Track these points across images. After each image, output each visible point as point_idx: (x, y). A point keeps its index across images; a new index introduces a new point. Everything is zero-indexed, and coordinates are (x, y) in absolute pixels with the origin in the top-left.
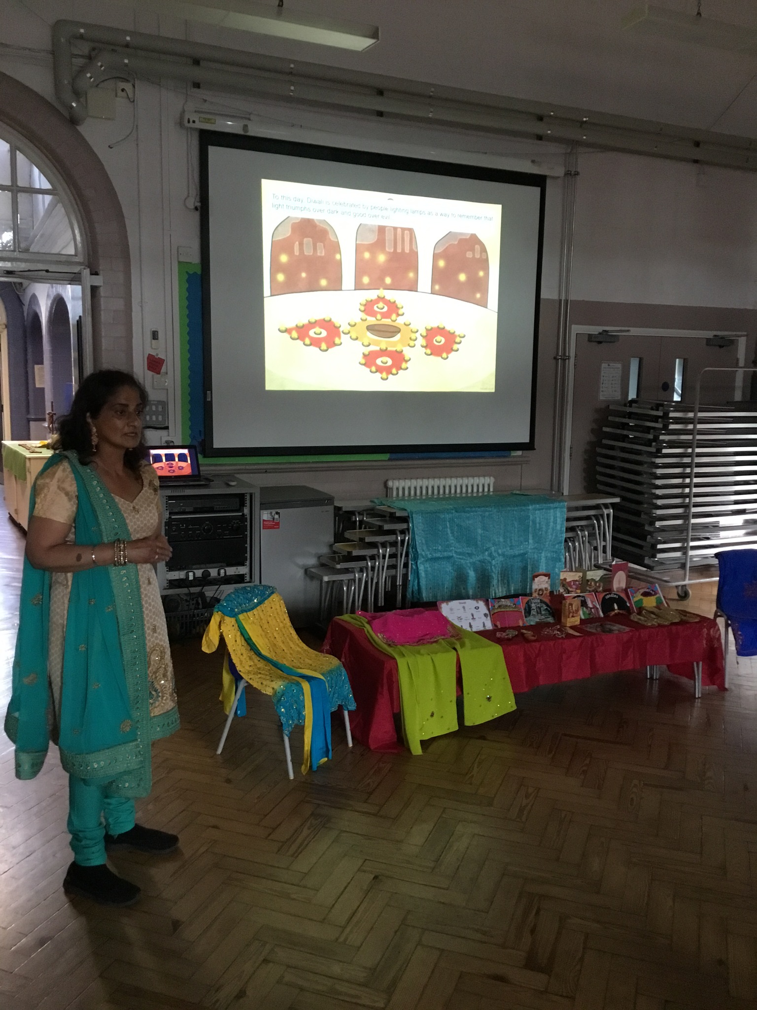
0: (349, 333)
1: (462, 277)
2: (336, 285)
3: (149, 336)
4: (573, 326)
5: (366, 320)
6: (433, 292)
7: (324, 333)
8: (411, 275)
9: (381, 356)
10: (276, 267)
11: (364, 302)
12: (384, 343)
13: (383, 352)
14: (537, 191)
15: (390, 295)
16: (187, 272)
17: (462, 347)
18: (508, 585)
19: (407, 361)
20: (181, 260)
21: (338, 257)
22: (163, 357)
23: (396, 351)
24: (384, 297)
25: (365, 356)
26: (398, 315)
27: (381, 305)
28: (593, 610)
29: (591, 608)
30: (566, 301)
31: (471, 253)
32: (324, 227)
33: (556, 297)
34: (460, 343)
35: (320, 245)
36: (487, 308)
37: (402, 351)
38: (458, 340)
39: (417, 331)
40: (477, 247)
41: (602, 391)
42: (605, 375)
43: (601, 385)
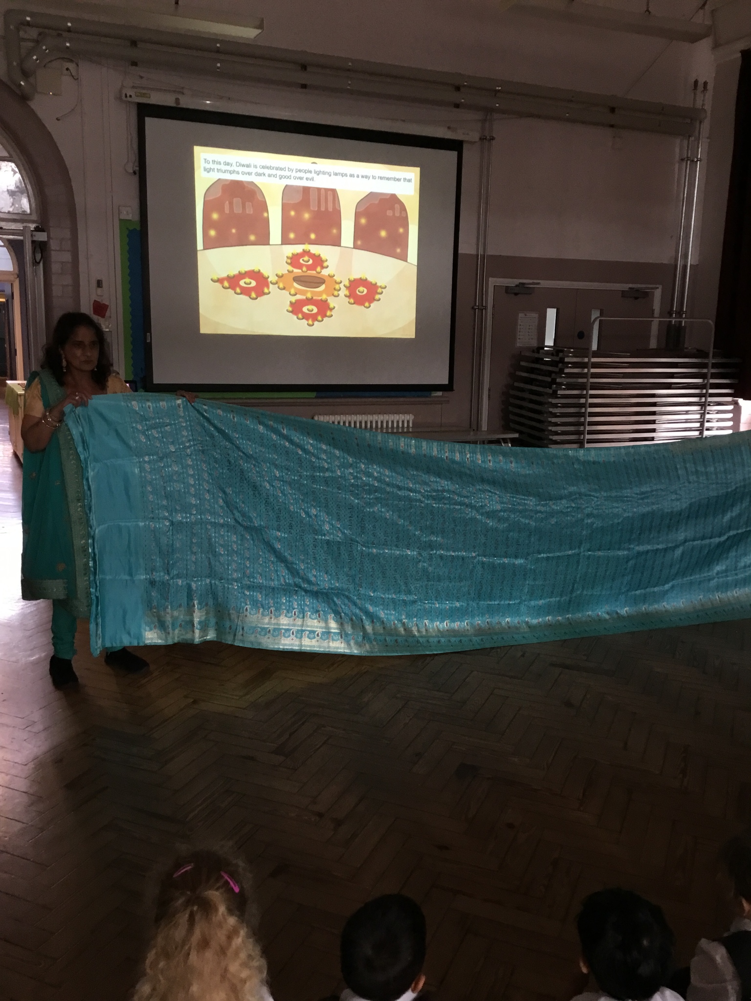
0: (276, 283)
1: (383, 234)
2: (264, 240)
3: (94, 284)
4: (490, 279)
5: (293, 271)
6: (355, 247)
7: (254, 283)
8: (335, 231)
9: (308, 305)
10: (208, 223)
11: (290, 255)
12: (309, 293)
13: (309, 301)
14: (455, 154)
15: (315, 249)
16: (127, 228)
17: (384, 297)
19: (331, 310)
20: (122, 217)
21: (265, 215)
22: (107, 303)
23: (321, 300)
24: (309, 251)
25: (292, 304)
26: (323, 267)
27: (306, 258)
30: (483, 256)
31: (391, 211)
32: (253, 188)
33: (473, 252)
34: (382, 293)
35: (248, 204)
36: (406, 260)
37: (327, 300)
38: (379, 290)
39: (341, 282)
40: (397, 206)
41: (519, 339)
42: (522, 324)
43: (518, 333)
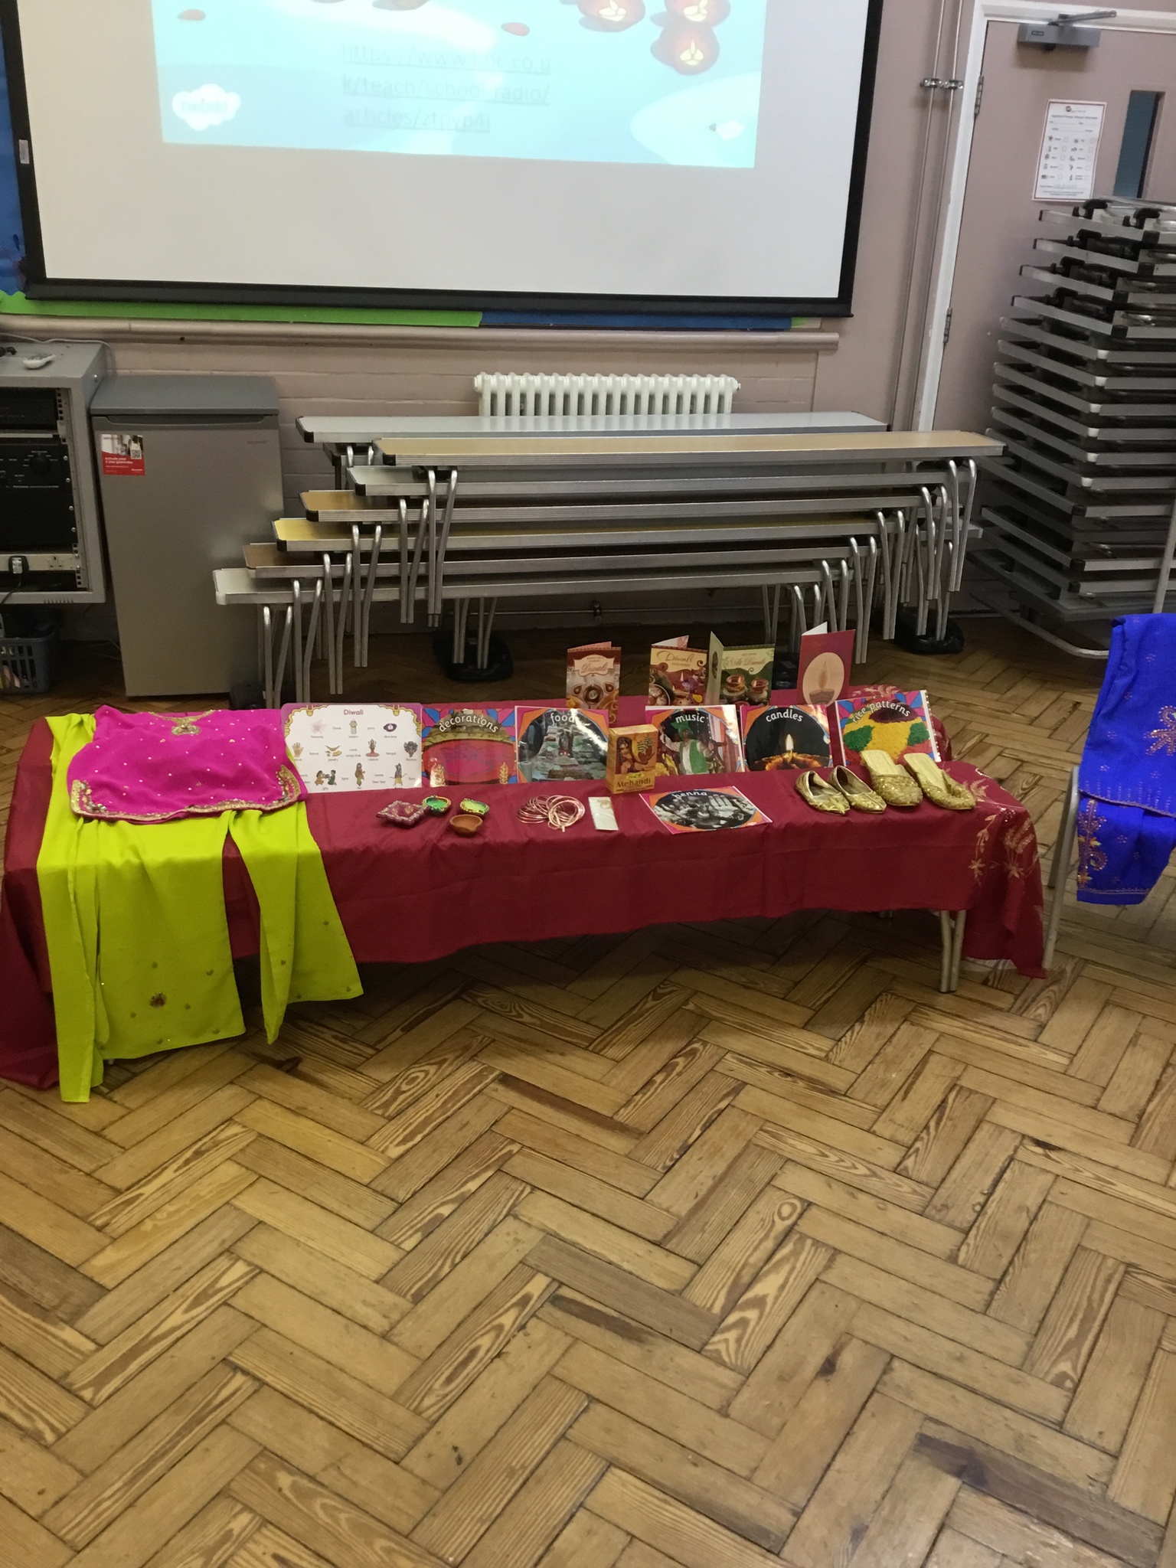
28: (720, 750)
29: (717, 745)
41: (1044, 177)
42: (1055, 135)
43: (1043, 161)
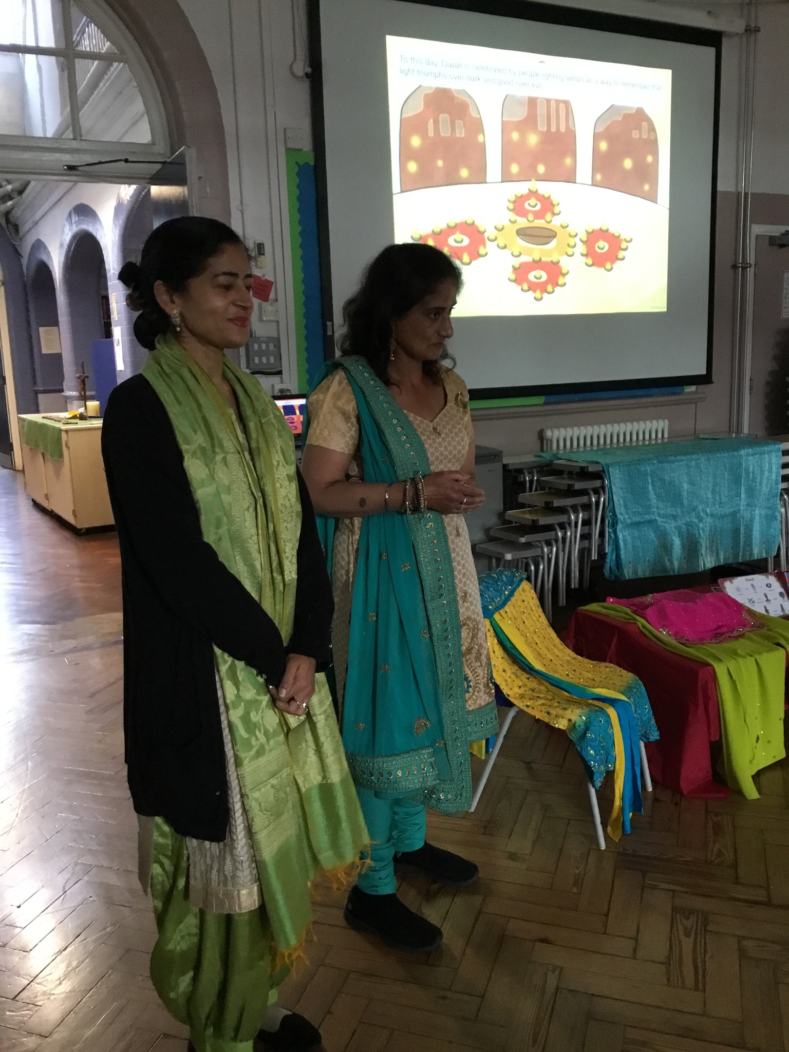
0: (496, 239)
1: (628, 164)
2: (479, 176)
3: (253, 250)
4: (753, 226)
5: (515, 222)
6: (594, 184)
7: (466, 241)
8: (568, 161)
9: (535, 270)
10: (407, 153)
11: (513, 199)
12: (536, 252)
13: (537, 264)
14: (712, 51)
15: (544, 188)
16: (297, 163)
17: (629, 254)
18: (718, 554)
19: (564, 275)
20: (290, 146)
21: (480, 138)
22: (271, 279)
23: (552, 262)
24: (536, 191)
25: (515, 269)
26: (554, 214)
27: (533, 201)
30: (746, 194)
31: (638, 132)
32: (464, 98)
33: (734, 189)
34: (626, 249)
35: (459, 123)
36: (656, 203)
37: (559, 262)
38: (623, 245)
39: (576, 235)
40: (644, 124)
41: (785, 307)
42: (788, 287)
43: (784, 300)
